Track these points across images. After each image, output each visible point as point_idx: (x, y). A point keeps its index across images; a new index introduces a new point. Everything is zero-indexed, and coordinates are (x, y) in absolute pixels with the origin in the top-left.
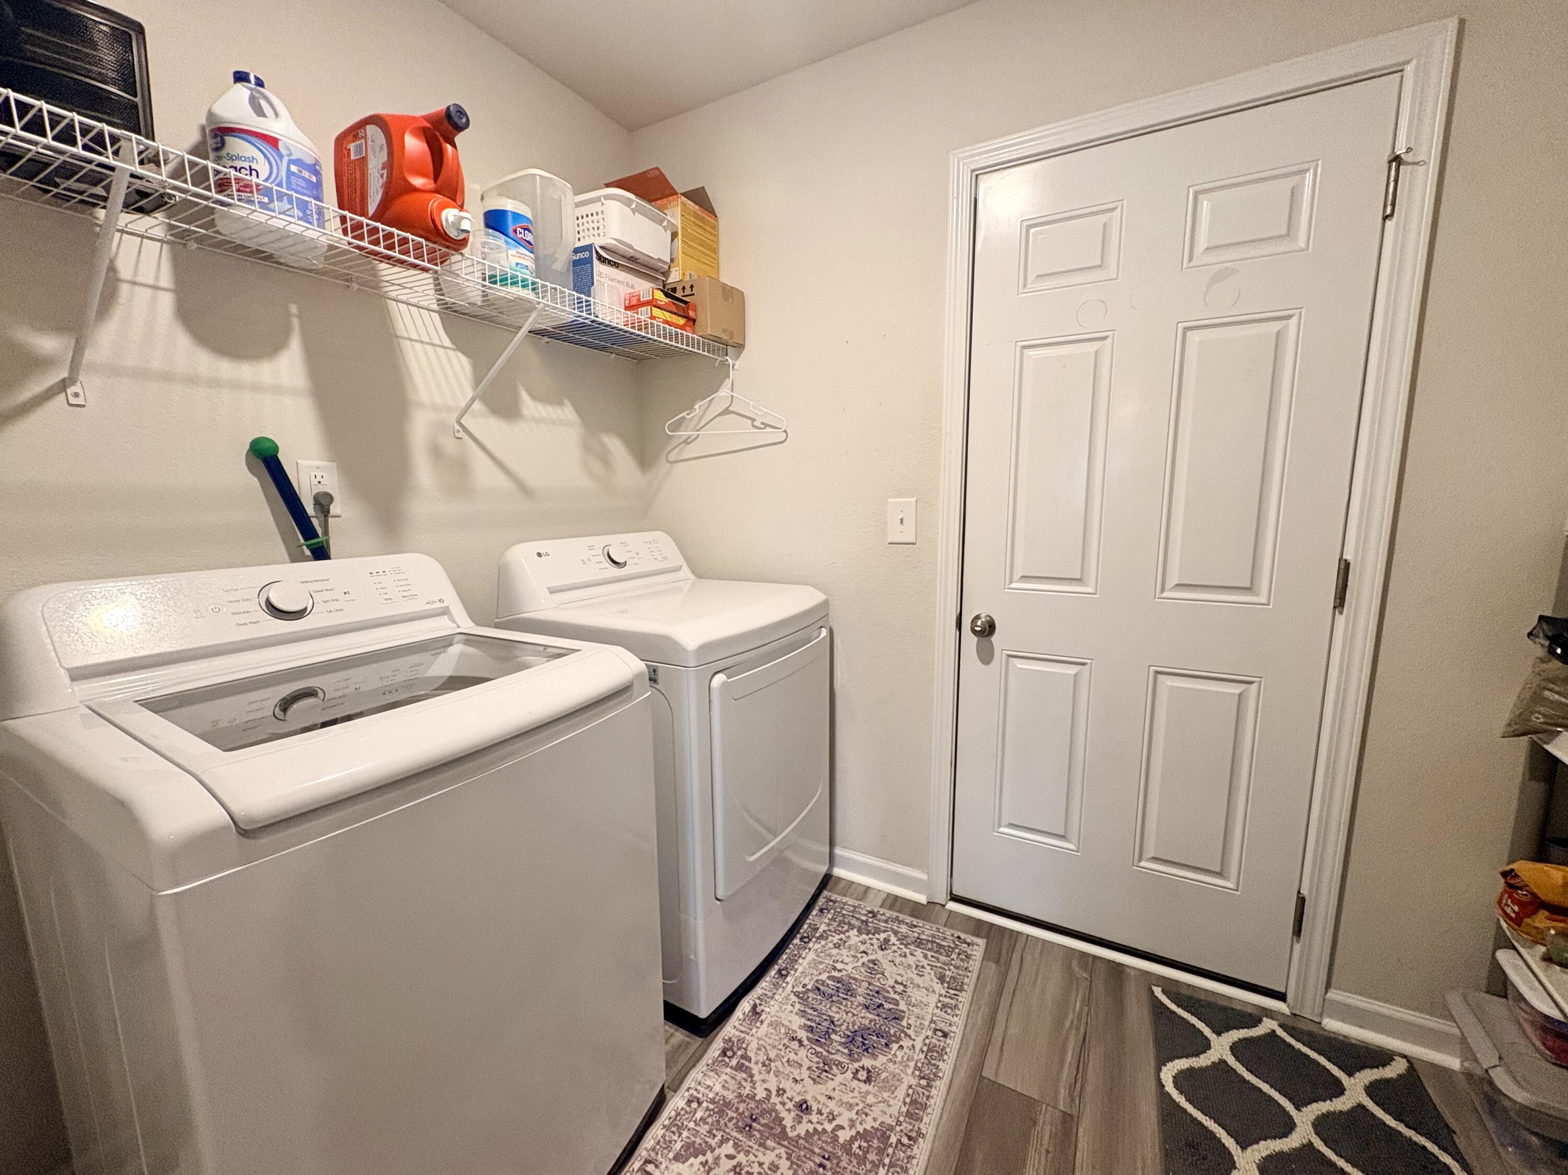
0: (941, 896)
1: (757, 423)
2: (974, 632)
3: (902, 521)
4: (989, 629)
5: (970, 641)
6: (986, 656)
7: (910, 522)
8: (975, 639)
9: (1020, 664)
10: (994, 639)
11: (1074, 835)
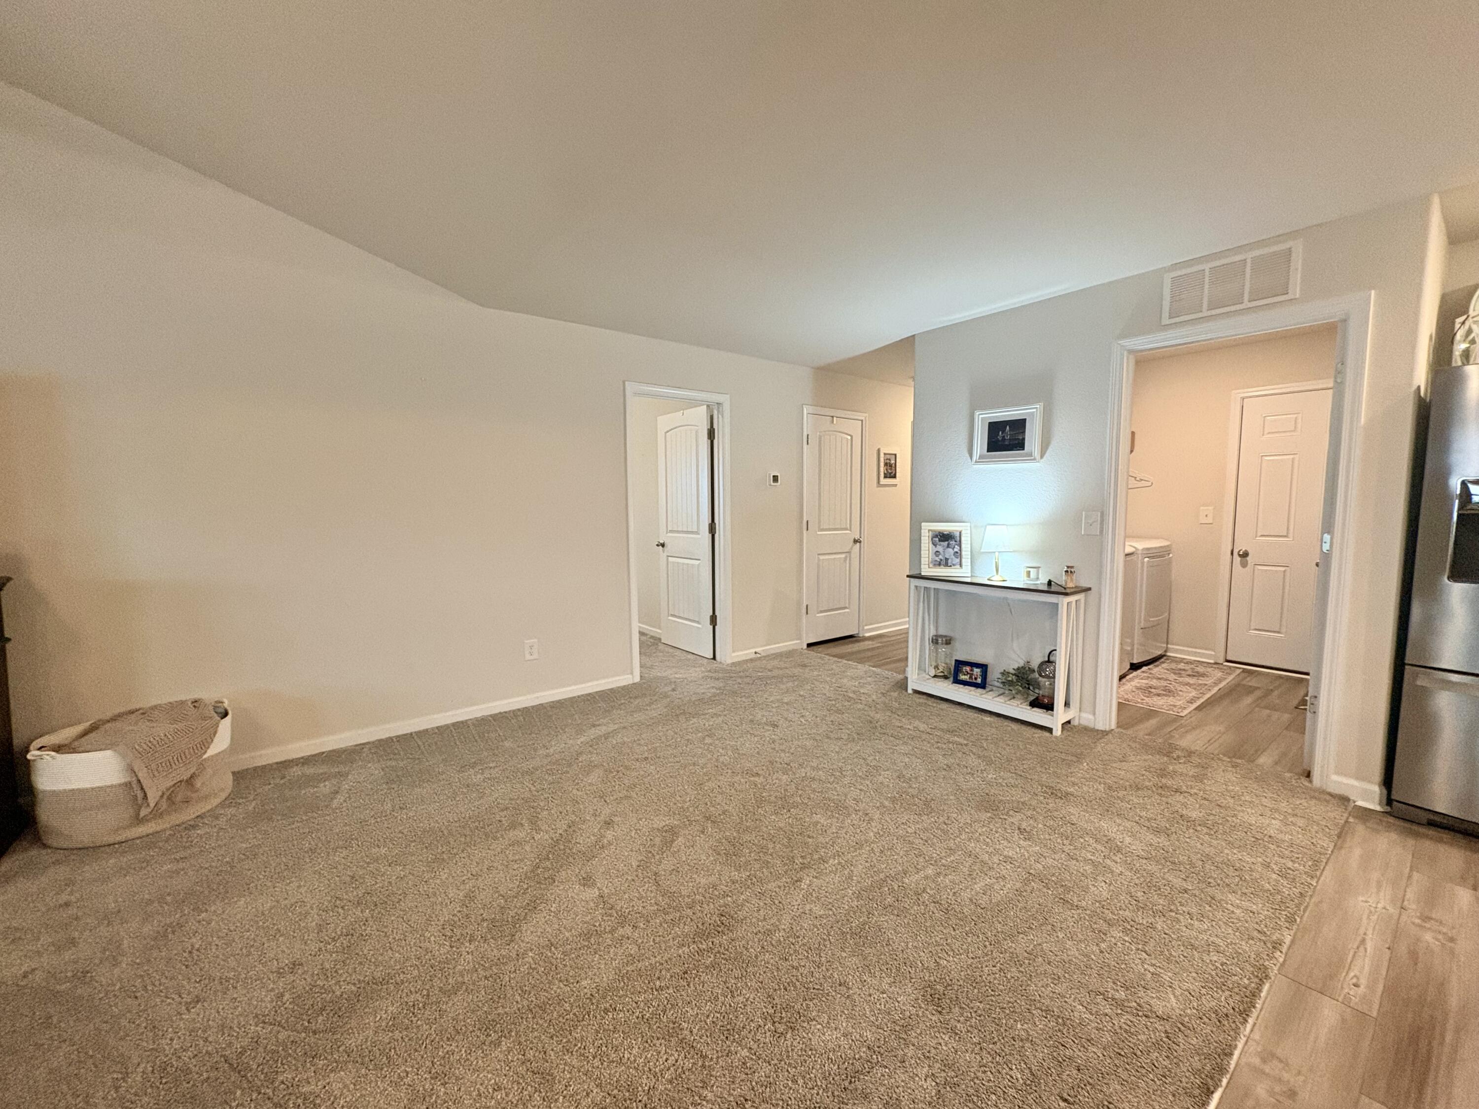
0: (1221, 660)
1: (1138, 479)
2: (1240, 555)
3: (1206, 516)
4: (1245, 555)
5: (1237, 559)
6: (1244, 565)
7: (1210, 516)
8: (1239, 559)
9: (1260, 567)
10: (1248, 558)
11: (1284, 630)
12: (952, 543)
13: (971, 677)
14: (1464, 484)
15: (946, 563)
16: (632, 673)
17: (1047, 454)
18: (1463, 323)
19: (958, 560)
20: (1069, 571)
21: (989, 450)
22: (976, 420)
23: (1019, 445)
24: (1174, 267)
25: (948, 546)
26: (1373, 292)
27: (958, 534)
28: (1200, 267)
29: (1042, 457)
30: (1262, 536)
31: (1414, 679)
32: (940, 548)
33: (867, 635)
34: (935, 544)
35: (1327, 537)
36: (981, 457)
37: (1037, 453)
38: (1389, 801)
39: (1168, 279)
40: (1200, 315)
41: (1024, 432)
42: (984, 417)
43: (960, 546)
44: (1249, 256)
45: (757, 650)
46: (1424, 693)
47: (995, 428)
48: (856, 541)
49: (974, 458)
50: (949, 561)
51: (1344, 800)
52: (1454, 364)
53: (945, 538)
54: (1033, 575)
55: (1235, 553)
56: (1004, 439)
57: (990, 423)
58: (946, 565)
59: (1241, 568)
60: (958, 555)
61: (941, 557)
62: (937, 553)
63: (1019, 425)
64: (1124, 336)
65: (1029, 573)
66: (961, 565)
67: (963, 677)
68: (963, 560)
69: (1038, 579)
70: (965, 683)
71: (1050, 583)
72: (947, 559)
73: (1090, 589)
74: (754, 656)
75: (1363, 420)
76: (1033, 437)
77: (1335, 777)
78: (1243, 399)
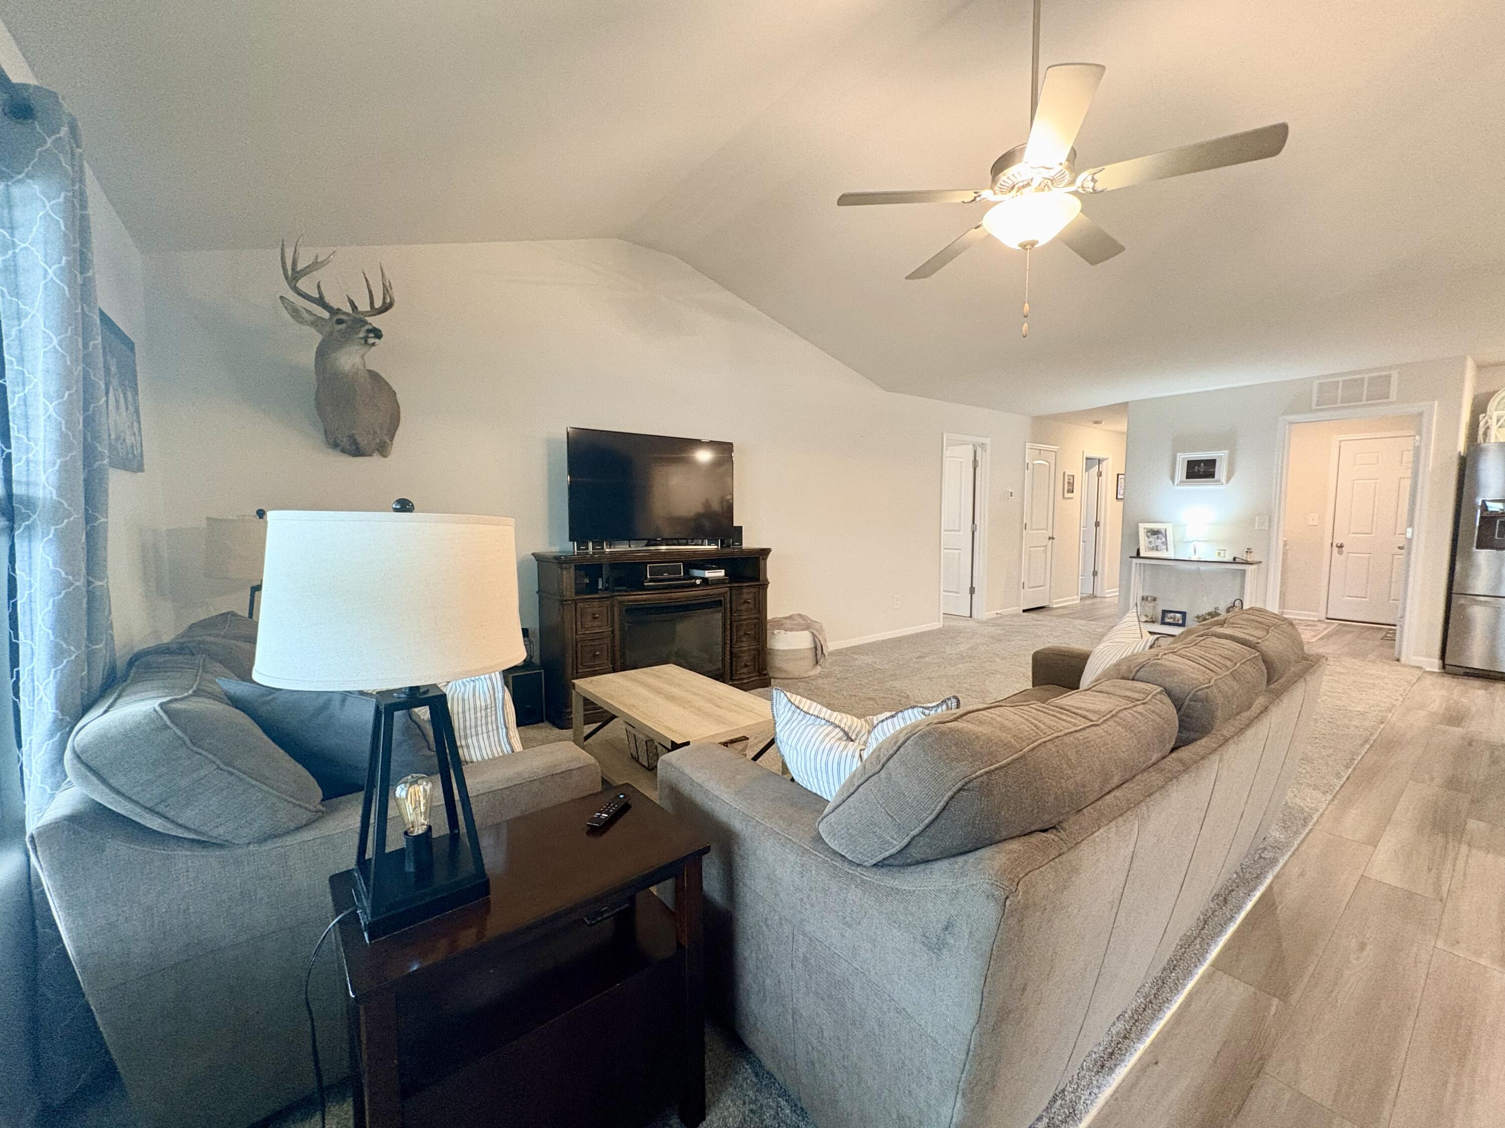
12: (1160, 536)
13: (1174, 620)
14: (1484, 502)
15: (1157, 549)
16: (939, 621)
17: (1233, 479)
18: (1484, 417)
19: (1165, 547)
20: (1249, 551)
21: (1187, 477)
22: (1178, 459)
23: (1212, 475)
24: (1319, 377)
25: (1158, 538)
26: (1436, 403)
27: (1164, 531)
28: (1336, 379)
29: (1227, 482)
30: (1353, 533)
31: (1457, 601)
32: (1151, 539)
33: (1055, 606)
34: (1148, 537)
35: (1409, 530)
36: (1181, 482)
37: (1224, 480)
38: (1444, 666)
39: (1317, 382)
40: (1336, 406)
41: (1214, 467)
42: (1183, 458)
43: (1166, 538)
44: (1367, 376)
45: (999, 612)
46: (1462, 607)
47: (1191, 464)
48: (1050, 538)
49: (1176, 483)
50: (1159, 548)
51: (1420, 668)
52: (1479, 442)
53: (1155, 533)
54: (1222, 555)
55: (1334, 545)
56: (1199, 471)
57: (1189, 462)
58: (1157, 550)
59: (1338, 556)
60: (1165, 543)
61: (1153, 545)
62: (1150, 542)
63: (1212, 463)
64: (1286, 413)
65: (1219, 554)
66: (1167, 550)
67: (1167, 620)
68: (1169, 547)
69: (1224, 557)
70: (1169, 624)
71: (1235, 558)
72: (1157, 546)
73: (1260, 562)
74: (995, 616)
75: (1430, 469)
76: (1221, 471)
77: (1415, 658)
78: (1340, 441)
